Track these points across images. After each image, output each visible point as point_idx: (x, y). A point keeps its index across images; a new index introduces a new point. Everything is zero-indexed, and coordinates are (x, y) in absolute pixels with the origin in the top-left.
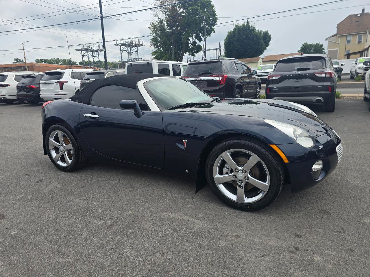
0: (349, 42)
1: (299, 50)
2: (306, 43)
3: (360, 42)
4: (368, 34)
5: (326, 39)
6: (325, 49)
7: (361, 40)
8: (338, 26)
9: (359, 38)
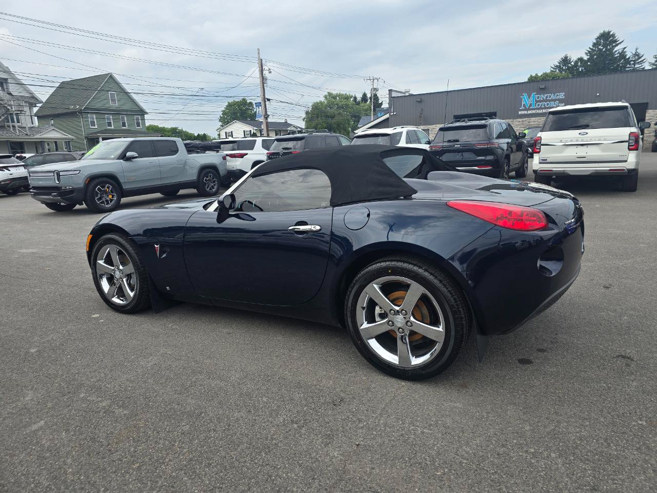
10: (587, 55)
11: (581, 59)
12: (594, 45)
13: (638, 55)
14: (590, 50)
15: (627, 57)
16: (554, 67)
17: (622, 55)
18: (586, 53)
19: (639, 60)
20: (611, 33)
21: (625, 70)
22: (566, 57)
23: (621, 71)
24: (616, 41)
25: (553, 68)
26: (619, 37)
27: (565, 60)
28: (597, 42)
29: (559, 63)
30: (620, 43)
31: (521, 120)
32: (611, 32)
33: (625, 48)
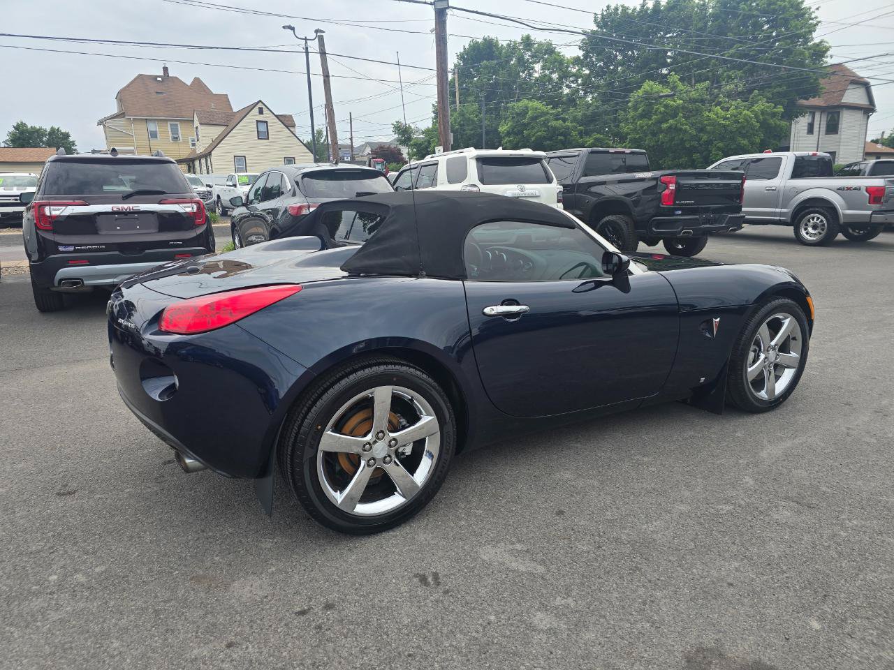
0: (154, 135)
1: (7, 140)
2: (24, 125)
3: (177, 138)
4: (196, 123)
5: (100, 123)
6: (76, 143)
7: (177, 134)
8: (121, 97)
9: (172, 129)
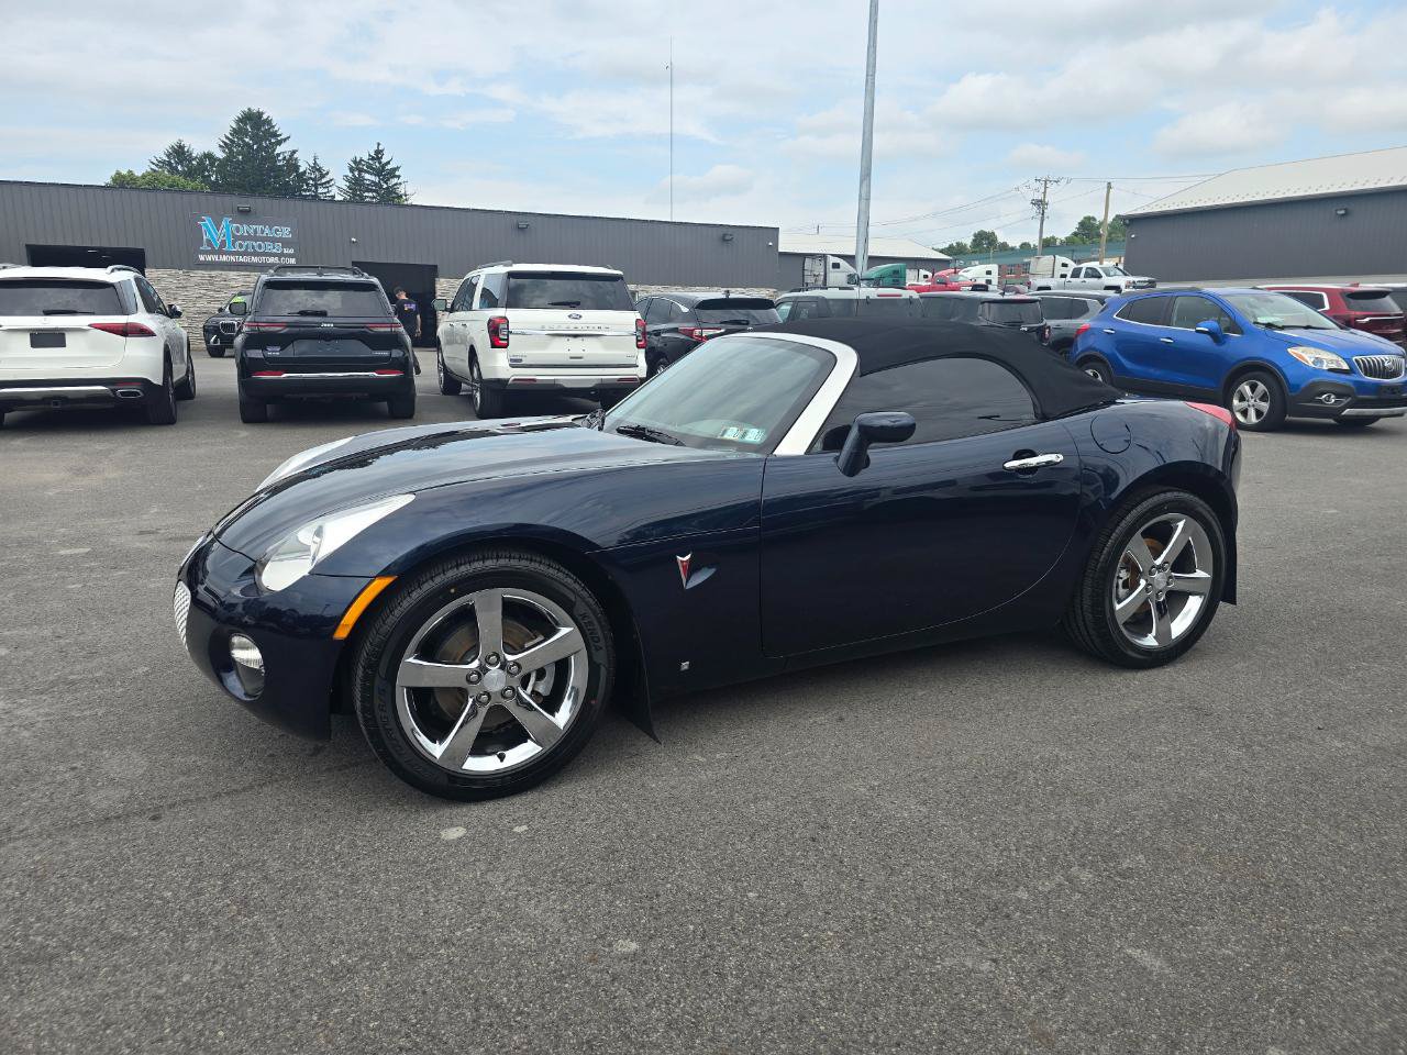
10: (224, 151)
11: (209, 156)
12: (235, 132)
13: (319, 170)
14: (227, 141)
15: (301, 170)
16: (156, 162)
17: (292, 164)
18: (220, 146)
19: (323, 181)
20: (265, 117)
21: (300, 195)
22: (181, 147)
23: (293, 196)
24: (275, 135)
25: (157, 165)
26: (282, 128)
27: (179, 152)
28: (240, 128)
29: (168, 156)
30: (285, 140)
31: (206, 273)
32: (262, 113)
33: (294, 152)
